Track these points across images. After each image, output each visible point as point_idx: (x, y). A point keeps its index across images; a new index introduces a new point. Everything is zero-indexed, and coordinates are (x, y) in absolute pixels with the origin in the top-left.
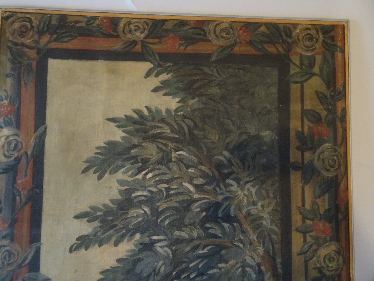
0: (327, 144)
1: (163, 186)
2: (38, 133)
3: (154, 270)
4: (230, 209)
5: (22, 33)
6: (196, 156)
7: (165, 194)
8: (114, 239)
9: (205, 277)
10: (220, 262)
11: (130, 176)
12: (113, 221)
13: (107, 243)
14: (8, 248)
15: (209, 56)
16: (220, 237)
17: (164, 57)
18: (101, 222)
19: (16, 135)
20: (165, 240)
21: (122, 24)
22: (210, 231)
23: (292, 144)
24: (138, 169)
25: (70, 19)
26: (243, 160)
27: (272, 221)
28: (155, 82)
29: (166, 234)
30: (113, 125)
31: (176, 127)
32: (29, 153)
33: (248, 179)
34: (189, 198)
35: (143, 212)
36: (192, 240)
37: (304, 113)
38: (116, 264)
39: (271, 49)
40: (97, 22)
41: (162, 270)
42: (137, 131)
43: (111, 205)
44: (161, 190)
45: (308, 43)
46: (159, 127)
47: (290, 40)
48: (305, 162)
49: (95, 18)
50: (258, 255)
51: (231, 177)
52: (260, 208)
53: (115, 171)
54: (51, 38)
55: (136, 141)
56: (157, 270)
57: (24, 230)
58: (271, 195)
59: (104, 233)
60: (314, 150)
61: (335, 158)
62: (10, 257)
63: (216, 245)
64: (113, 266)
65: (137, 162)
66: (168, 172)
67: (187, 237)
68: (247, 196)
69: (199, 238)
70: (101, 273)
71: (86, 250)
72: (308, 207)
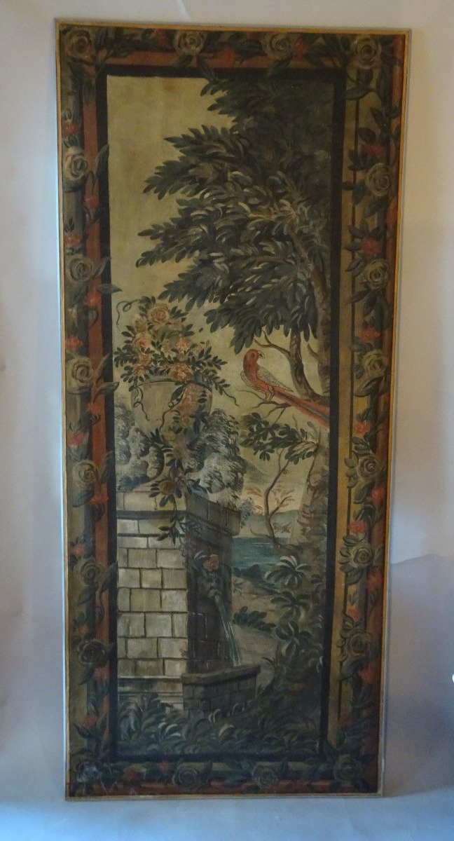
0: (380, 164)
1: (220, 205)
2: (102, 152)
3: (213, 284)
4: (283, 229)
5: (80, 48)
6: (251, 177)
7: (222, 213)
8: (175, 256)
9: (259, 291)
10: (273, 278)
11: (188, 196)
12: (174, 238)
13: (169, 259)
14: (82, 262)
15: (265, 71)
16: (273, 255)
17: (220, 72)
18: (163, 240)
19: (81, 154)
20: (222, 256)
21: (177, 37)
22: (264, 249)
23: (344, 163)
24: (196, 189)
25: (126, 32)
26: (296, 180)
27: (323, 240)
28: (210, 99)
29: (223, 252)
30: (171, 144)
31: (232, 146)
32: (95, 172)
33: (300, 199)
34: (245, 217)
35: (201, 230)
36: (246, 257)
37: (358, 131)
38: (177, 278)
39: (328, 63)
40: (153, 35)
41: (220, 284)
42: (194, 151)
43: (172, 224)
44: (217, 210)
45: (366, 56)
46: (215, 147)
47: (347, 53)
48: (357, 181)
49: (149, 31)
50: (309, 271)
51: (285, 197)
52: (312, 227)
53: (173, 191)
54: (108, 53)
55: (193, 161)
56: (215, 284)
57: (95, 244)
58: (323, 214)
59: (167, 249)
60: (365, 170)
61: (387, 178)
62: (84, 270)
63: (270, 262)
64: (176, 280)
65: (195, 182)
66: (225, 192)
67: (242, 254)
68: (299, 215)
69: (254, 255)
70: (165, 286)
71: (151, 265)
72: (357, 225)
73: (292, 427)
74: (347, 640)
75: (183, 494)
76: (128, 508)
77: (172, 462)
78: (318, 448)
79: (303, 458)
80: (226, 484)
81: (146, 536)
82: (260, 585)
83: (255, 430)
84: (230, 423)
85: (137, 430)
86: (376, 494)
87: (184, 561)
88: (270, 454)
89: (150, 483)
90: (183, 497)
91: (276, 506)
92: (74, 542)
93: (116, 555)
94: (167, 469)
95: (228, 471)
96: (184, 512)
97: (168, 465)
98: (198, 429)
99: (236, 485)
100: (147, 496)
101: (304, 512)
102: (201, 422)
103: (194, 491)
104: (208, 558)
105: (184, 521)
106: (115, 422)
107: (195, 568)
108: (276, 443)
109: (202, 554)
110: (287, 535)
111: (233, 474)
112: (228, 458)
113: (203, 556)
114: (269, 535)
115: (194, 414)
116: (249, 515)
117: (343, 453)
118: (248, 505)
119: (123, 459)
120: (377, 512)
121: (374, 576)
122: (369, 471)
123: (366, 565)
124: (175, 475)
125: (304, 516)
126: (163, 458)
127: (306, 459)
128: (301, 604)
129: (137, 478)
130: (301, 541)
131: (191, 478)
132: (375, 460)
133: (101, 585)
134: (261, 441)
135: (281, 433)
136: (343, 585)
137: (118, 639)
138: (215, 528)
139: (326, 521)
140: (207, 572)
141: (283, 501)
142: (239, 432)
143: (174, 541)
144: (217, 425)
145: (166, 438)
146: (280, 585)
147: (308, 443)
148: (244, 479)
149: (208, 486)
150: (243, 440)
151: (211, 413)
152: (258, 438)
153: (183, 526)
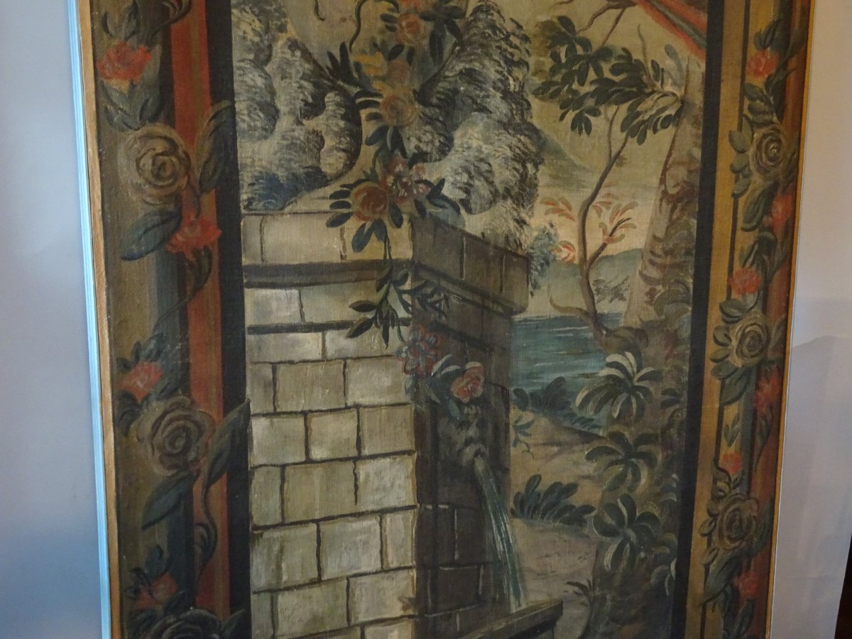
73: (637, 56)
74: (719, 518)
75: (405, 217)
76: (272, 258)
77: (381, 133)
78: (684, 103)
79: (655, 131)
80: (501, 190)
81: (321, 328)
82: (567, 424)
83: (564, 60)
84: (512, 38)
85: (293, 45)
86: (779, 208)
87: (410, 383)
88: (592, 118)
89: (329, 190)
90: (406, 224)
91: (600, 243)
92: (129, 357)
93: (244, 385)
94: (368, 152)
95: (506, 159)
96: (410, 263)
97: (369, 143)
98: (441, 53)
99: (523, 193)
100: (321, 223)
101: (652, 252)
102: (448, 33)
103: (431, 209)
104: (461, 373)
105: (407, 286)
106: (234, 19)
107: (434, 397)
108: (606, 93)
109: (447, 364)
110: (620, 307)
111: (518, 166)
112: (506, 125)
113: (452, 368)
114: (585, 308)
115: (431, 9)
116: (548, 263)
117: (728, 121)
118: (547, 239)
119: (259, 124)
120: (778, 246)
121: (768, 383)
122: (771, 159)
123: (756, 359)
124: (388, 169)
125: (652, 263)
126: (359, 124)
127: (661, 133)
128: (641, 455)
129: (295, 177)
130: (646, 319)
131: (426, 177)
132: (781, 137)
133: (205, 469)
134: (575, 86)
135: (615, 70)
136: (717, 405)
137: (253, 597)
138: (477, 299)
139: (691, 272)
140: (459, 403)
141: (615, 229)
142: (531, 61)
143: (386, 337)
144: (485, 42)
145: (365, 70)
146: (603, 418)
147: (665, 95)
148: (539, 174)
149: (463, 196)
150: (538, 81)
151: (470, 11)
152: (567, 80)
153: (406, 297)
